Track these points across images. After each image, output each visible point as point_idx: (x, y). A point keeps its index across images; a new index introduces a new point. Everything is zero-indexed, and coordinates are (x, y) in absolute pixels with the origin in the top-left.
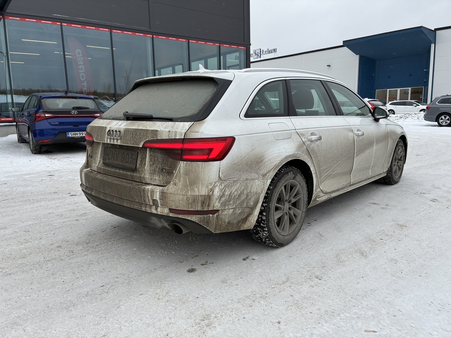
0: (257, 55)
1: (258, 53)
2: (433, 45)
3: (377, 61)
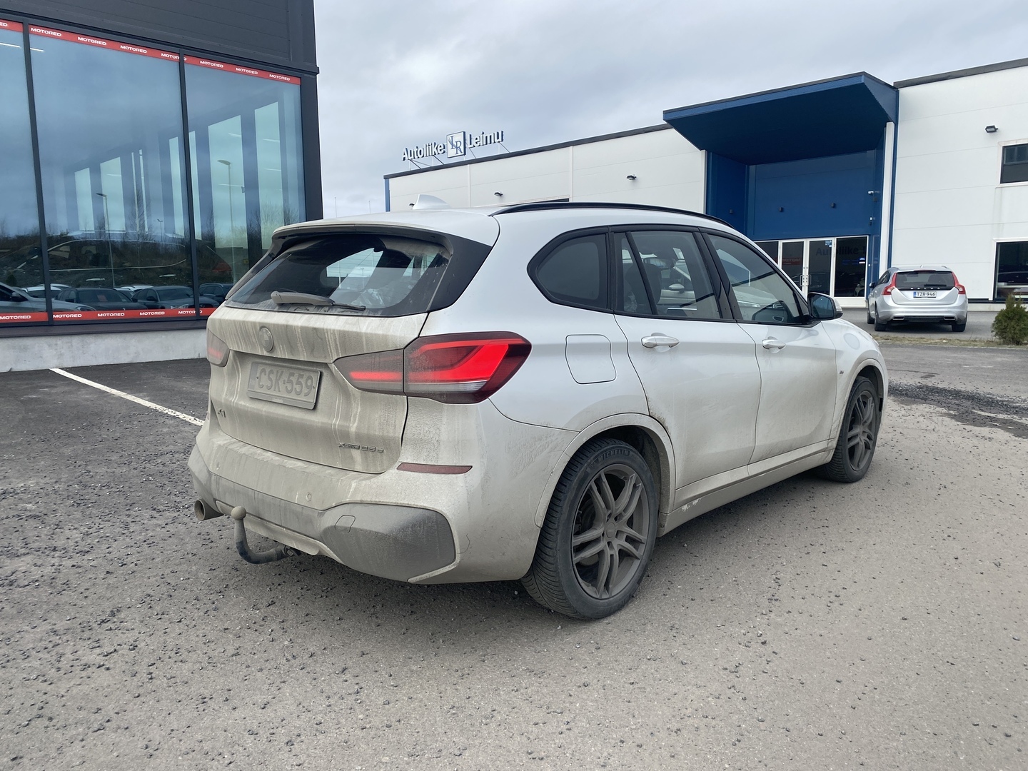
0: (457, 148)
1: (459, 144)
2: (890, 127)
3: (752, 168)
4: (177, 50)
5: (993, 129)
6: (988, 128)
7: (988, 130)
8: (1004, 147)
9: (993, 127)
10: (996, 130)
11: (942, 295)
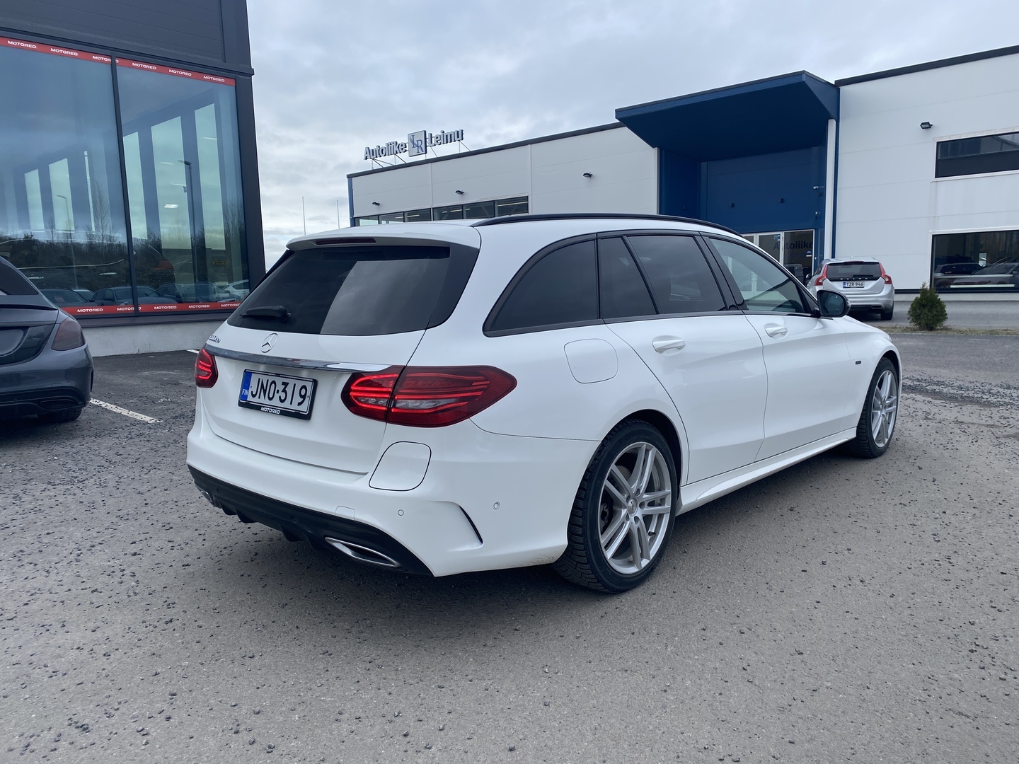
0: (418, 146)
1: (420, 142)
2: (832, 124)
3: (704, 164)
4: (108, 52)
5: (927, 126)
6: (923, 124)
7: (923, 126)
8: (938, 143)
9: (928, 123)
10: (930, 126)
11: (869, 285)
